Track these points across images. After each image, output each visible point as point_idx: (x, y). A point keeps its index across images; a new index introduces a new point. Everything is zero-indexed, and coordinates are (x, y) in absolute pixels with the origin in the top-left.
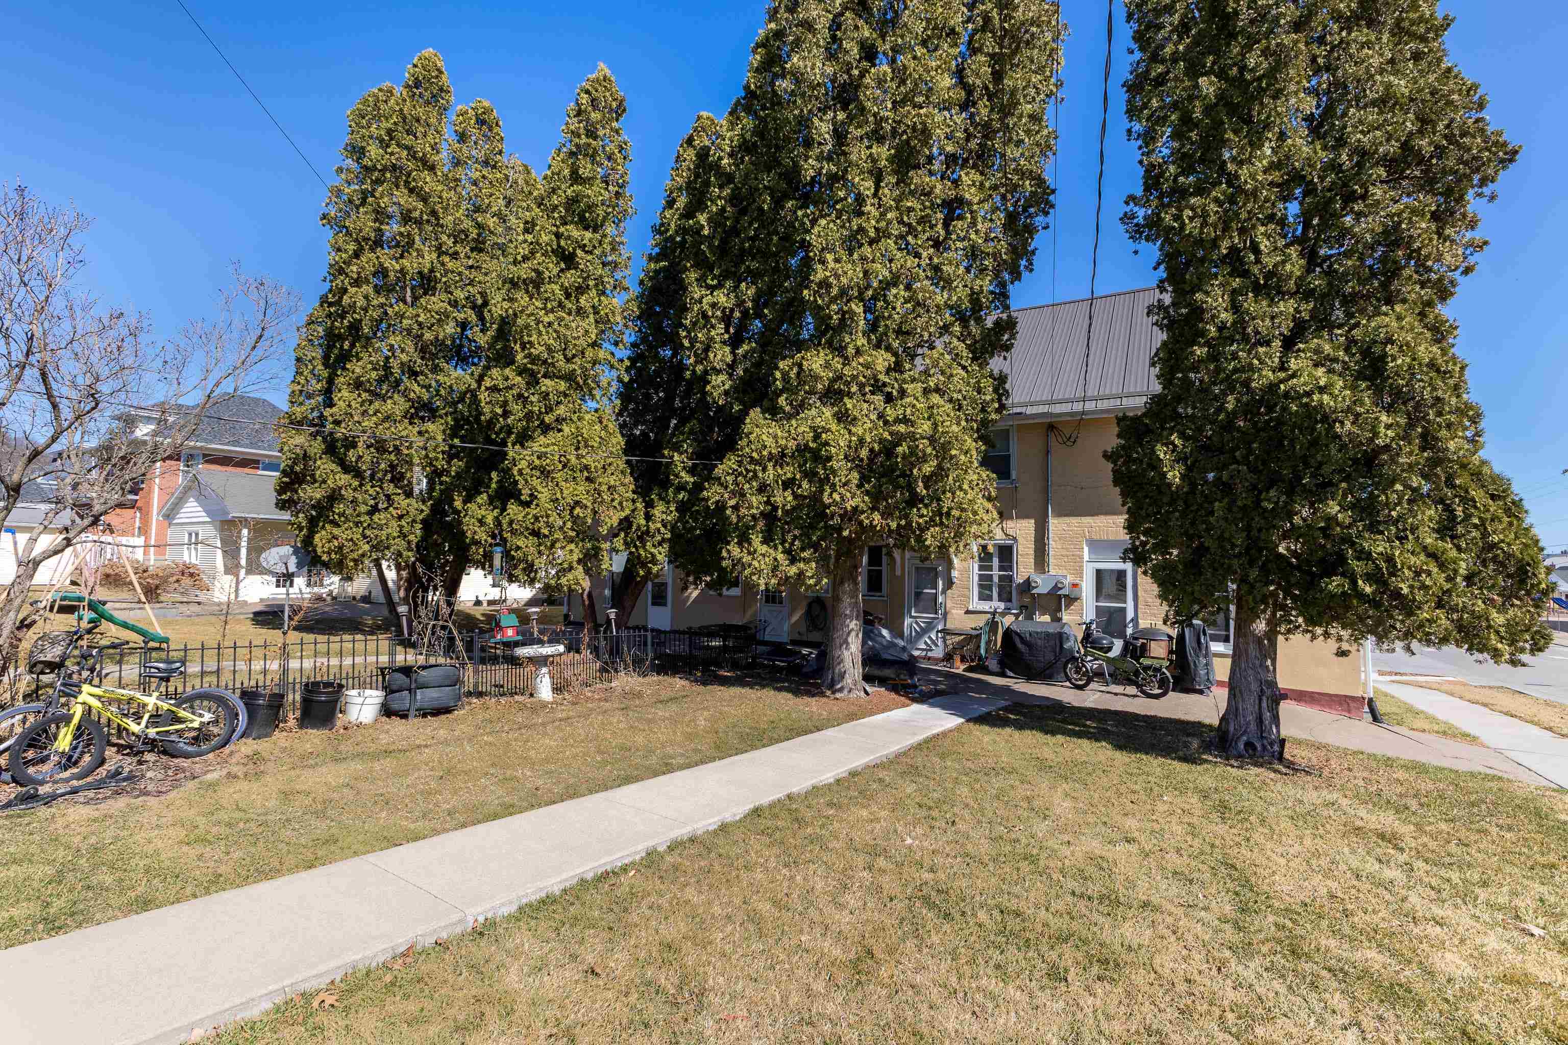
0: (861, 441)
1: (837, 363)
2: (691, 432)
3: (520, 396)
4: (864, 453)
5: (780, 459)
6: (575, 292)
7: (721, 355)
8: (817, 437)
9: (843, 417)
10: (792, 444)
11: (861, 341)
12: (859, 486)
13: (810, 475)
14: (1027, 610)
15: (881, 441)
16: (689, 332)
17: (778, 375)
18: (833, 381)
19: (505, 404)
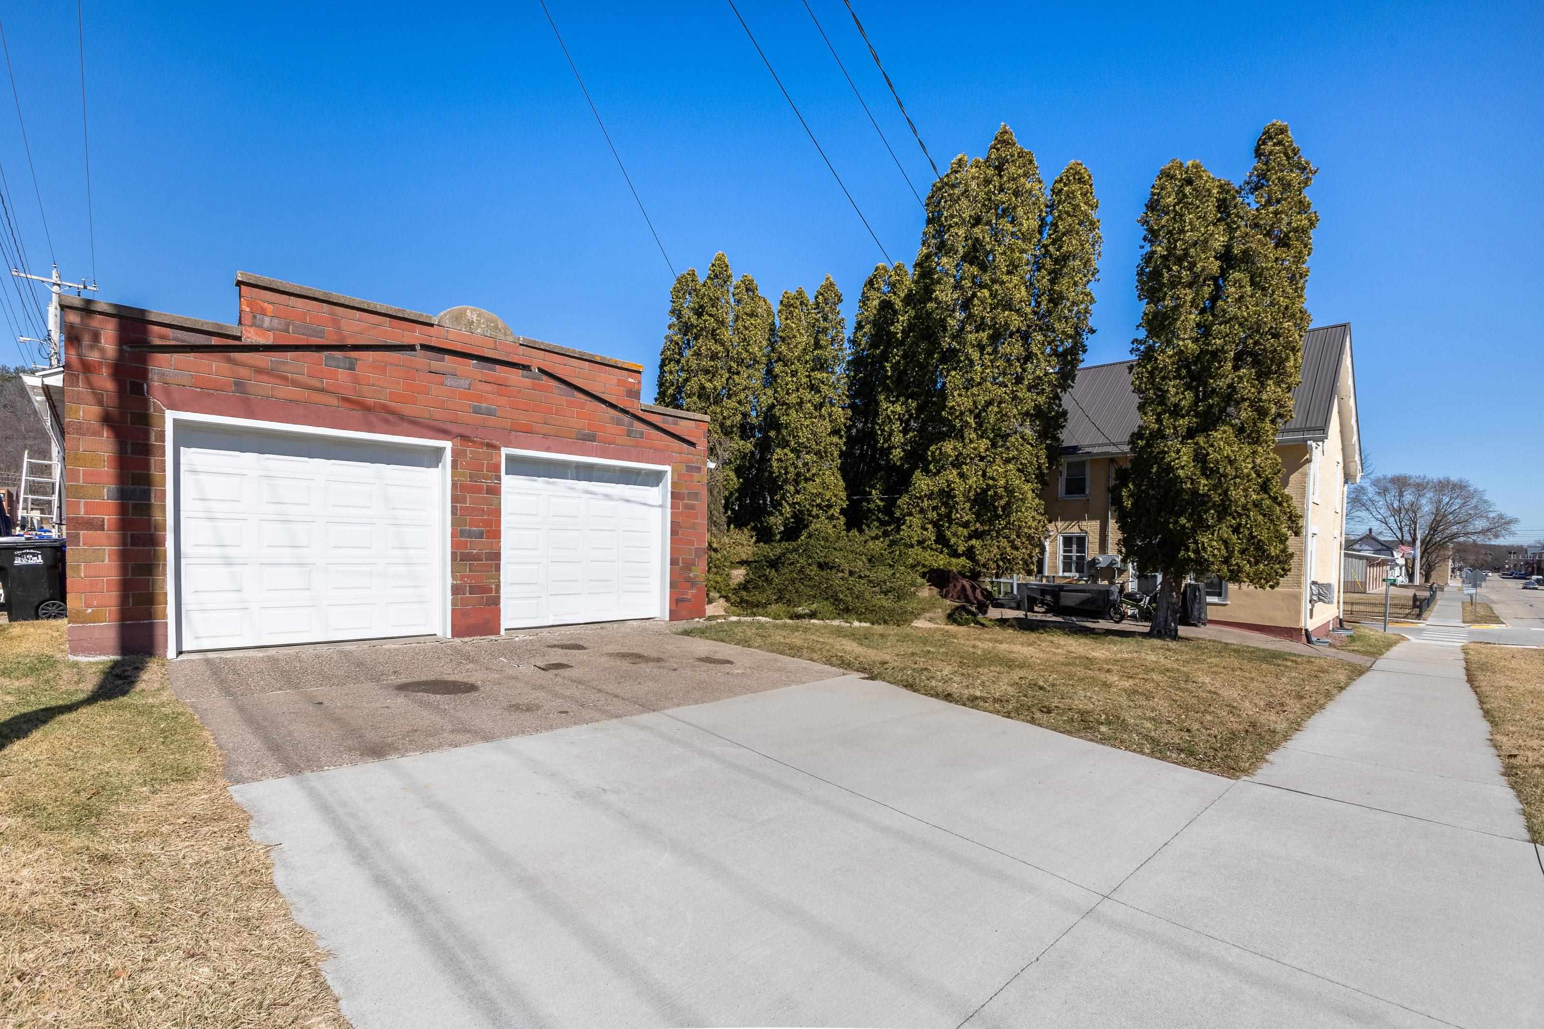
0: (971, 487)
1: (959, 445)
2: (881, 478)
3: (793, 464)
4: (972, 493)
5: (930, 496)
6: (819, 407)
7: (898, 438)
8: (949, 486)
9: (962, 475)
10: (936, 489)
11: (973, 436)
12: (970, 509)
13: (945, 504)
14: (1094, 578)
15: (982, 489)
16: (880, 426)
17: (929, 453)
18: (957, 457)
19: (786, 468)
